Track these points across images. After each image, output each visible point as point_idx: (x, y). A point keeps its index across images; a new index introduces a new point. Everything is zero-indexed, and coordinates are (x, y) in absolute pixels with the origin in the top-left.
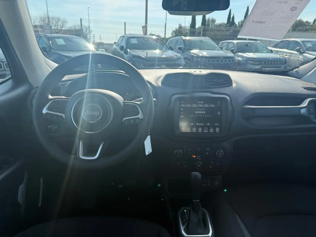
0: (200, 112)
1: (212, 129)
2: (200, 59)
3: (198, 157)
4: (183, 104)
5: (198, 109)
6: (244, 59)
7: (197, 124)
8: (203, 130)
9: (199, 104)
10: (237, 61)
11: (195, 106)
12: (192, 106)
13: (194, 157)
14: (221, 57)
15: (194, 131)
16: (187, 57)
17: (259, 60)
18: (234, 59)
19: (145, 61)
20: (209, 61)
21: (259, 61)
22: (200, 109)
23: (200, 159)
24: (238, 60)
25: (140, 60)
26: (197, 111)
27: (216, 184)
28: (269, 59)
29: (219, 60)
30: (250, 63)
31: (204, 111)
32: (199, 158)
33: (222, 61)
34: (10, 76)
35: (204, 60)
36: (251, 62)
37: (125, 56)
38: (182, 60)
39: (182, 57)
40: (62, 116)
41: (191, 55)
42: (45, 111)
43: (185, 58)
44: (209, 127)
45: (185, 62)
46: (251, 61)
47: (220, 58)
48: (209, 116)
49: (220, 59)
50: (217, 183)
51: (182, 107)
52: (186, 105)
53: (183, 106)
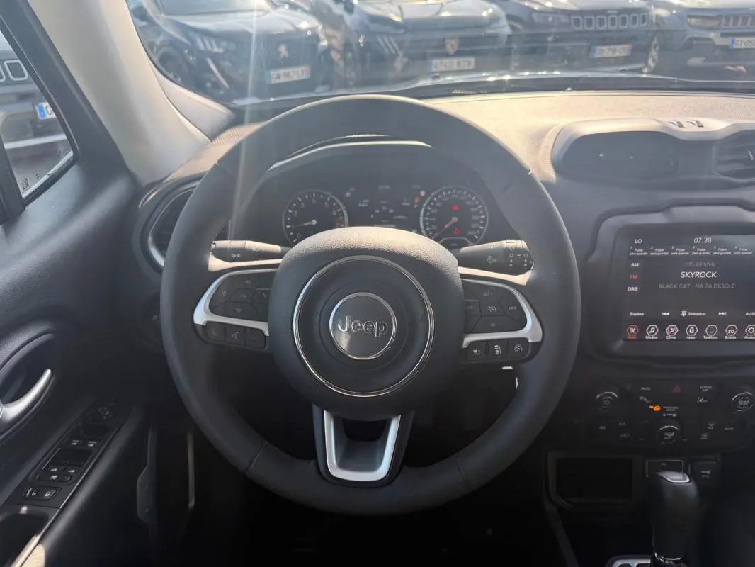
0: (698, 274)
1: (734, 329)
2: (550, 19)
3: (668, 409)
4: (638, 246)
5: (690, 264)
6: (674, 12)
7: (684, 313)
8: (701, 332)
9: (699, 245)
10: (654, 21)
11: (681, 252)
12: (672, 254)
13: (657, 408)
14: (611, 9)
15: (670, 337)
16: (514, 12)
17: (721, 13)
18: (649, 15)
19: (402, 31)
20: (577, 22)
21: (719, 17)
22: (699, 264)
23: (674, 415)
24: (658, 17)
25: (388, 28)
26: (687, 270)
27: (706, 474)
28: (747, 9)
29: (605, 17)
30: (689, 24)
31: (712, 269)
32: (672, 412)
33: (613, 21)
34: (71, 153)
35: (564, 19)
36: (693, 21)
37: (348, 18)
38: (504, 22)
39: (502, 14)
40: (262, 332)
41: (525, 6)
42: (201, 315)
43: (510, 17)
44: (722, 324)
45: (512, 27)
46: (695, 17)
47: (610, 12)
48: (729, 286)
49: (607, 15)
50: (708, 472)
51: (636, 256)
52: (649, 251)
53: (640, 252)
